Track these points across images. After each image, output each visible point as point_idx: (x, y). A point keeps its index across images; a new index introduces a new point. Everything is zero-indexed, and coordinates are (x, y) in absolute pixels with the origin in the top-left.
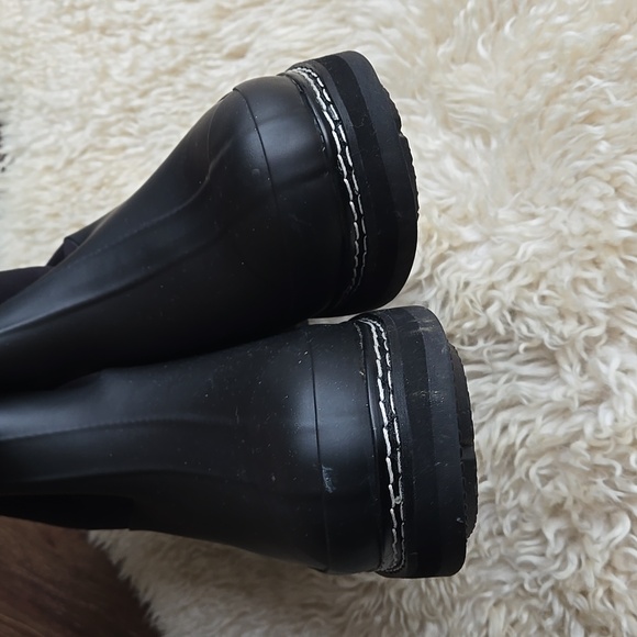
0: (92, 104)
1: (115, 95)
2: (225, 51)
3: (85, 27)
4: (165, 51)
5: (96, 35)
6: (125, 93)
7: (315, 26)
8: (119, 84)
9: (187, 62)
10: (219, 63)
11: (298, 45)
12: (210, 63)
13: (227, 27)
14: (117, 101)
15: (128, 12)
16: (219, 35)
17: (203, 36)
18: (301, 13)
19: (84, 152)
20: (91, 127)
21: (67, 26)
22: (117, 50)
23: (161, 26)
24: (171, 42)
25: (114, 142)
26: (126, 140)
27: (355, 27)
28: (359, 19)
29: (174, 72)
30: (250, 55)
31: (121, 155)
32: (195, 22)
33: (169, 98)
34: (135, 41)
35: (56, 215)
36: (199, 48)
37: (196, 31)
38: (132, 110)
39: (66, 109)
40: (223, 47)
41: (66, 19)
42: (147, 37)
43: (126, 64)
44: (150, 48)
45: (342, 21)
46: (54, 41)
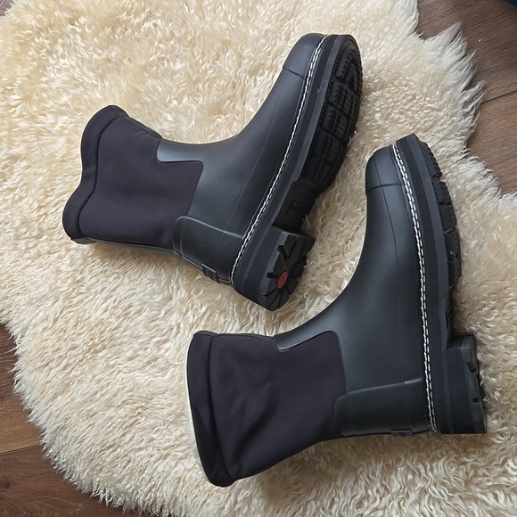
0: (58, 287)
1: (68, 278)
3: (39, 255)
5: (46, 256)
6: (73, 275)
8: (68, 272)
14: (69, 281)
19: (61, 312)
20: (61, 298)
21: (28, 259)
22: (61, 257)
25: (75, 300)
26: (81, 297)
31: (82, 304)
35: (58, 349)
38: (79, 281)
39: (44, 296)
41: (27, 255)
43: (68, 262)
46: (24, 269)
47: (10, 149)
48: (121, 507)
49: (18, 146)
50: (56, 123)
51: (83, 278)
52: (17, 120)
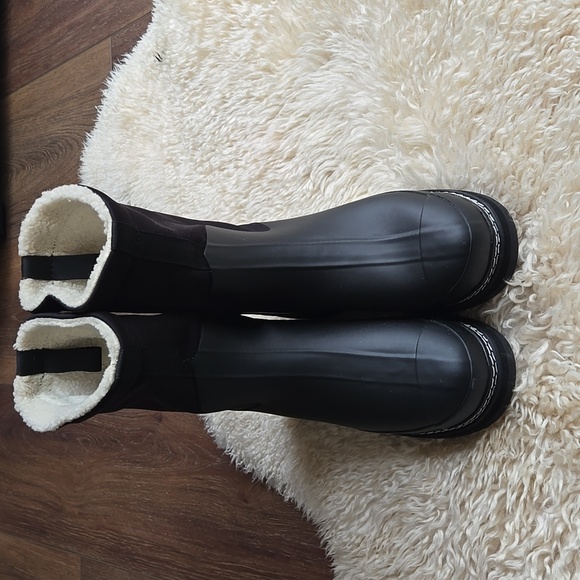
0: (219, 210)
1: (231, 201)
2: (285, 157)
3: (211, 170)
4: (253, 167)
5: (217, 172)
6: (236, 198)
7: (328, 126)
8: (233, 194)
9: (266, 170)
10: (283, 164)
11: (322, 140)
12: (278, 166)
13: (283, 143)
14: (233, 204)
15: (230, 154)
16: (280, 149)
17: (271, 152)
18: (320, 122)
21: (201, 173)
22: (229, 176)
23: (248, 154)
24: (256, 161)
27: (350, 119)
28: (351, 114)
29: (260, 177)
30: (298, 155)
32: (265, 146)
33: (260, 193)
34: (237, 167)
36: (270, 159)
37: (267, 150)
38: (241, 207)
40: (283, 154)
41: (200, 169)
42: (242, 163)
43: (234, 182)
44: (245, 168)
45: (342, 118)
46: (195, 184)
47: (201, 41)
48: (251, 474)
49: (208, 39)
50: (247, 13)
51: (246, 204)
52: (213, 7)
